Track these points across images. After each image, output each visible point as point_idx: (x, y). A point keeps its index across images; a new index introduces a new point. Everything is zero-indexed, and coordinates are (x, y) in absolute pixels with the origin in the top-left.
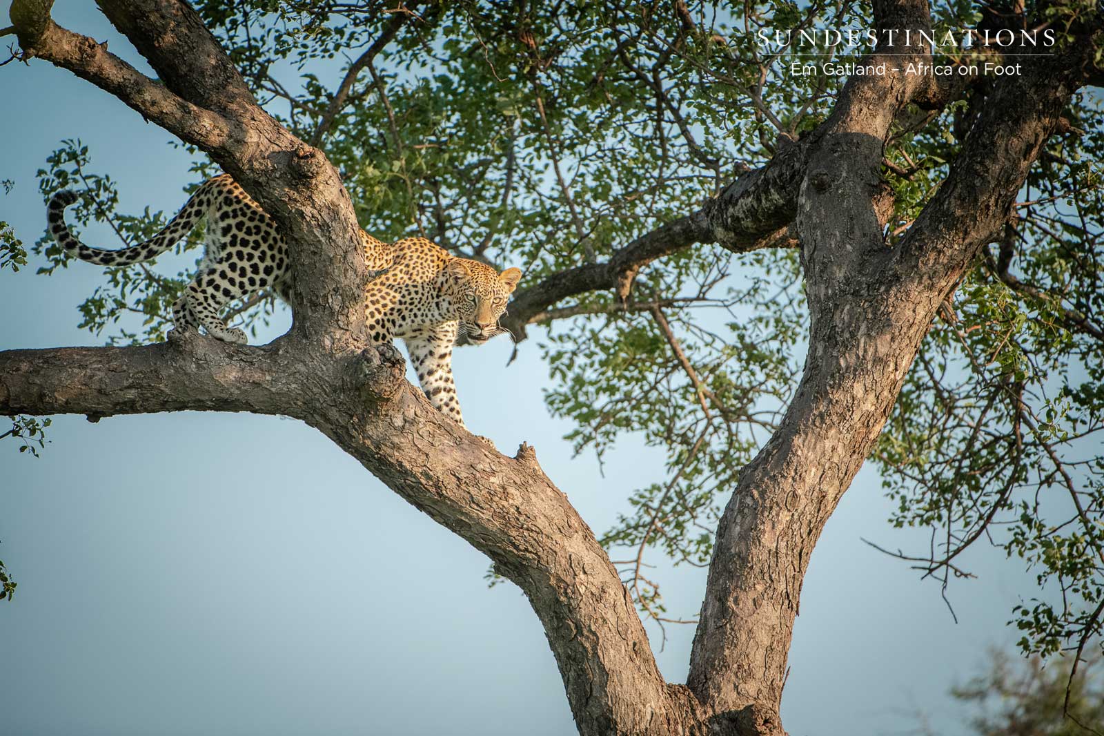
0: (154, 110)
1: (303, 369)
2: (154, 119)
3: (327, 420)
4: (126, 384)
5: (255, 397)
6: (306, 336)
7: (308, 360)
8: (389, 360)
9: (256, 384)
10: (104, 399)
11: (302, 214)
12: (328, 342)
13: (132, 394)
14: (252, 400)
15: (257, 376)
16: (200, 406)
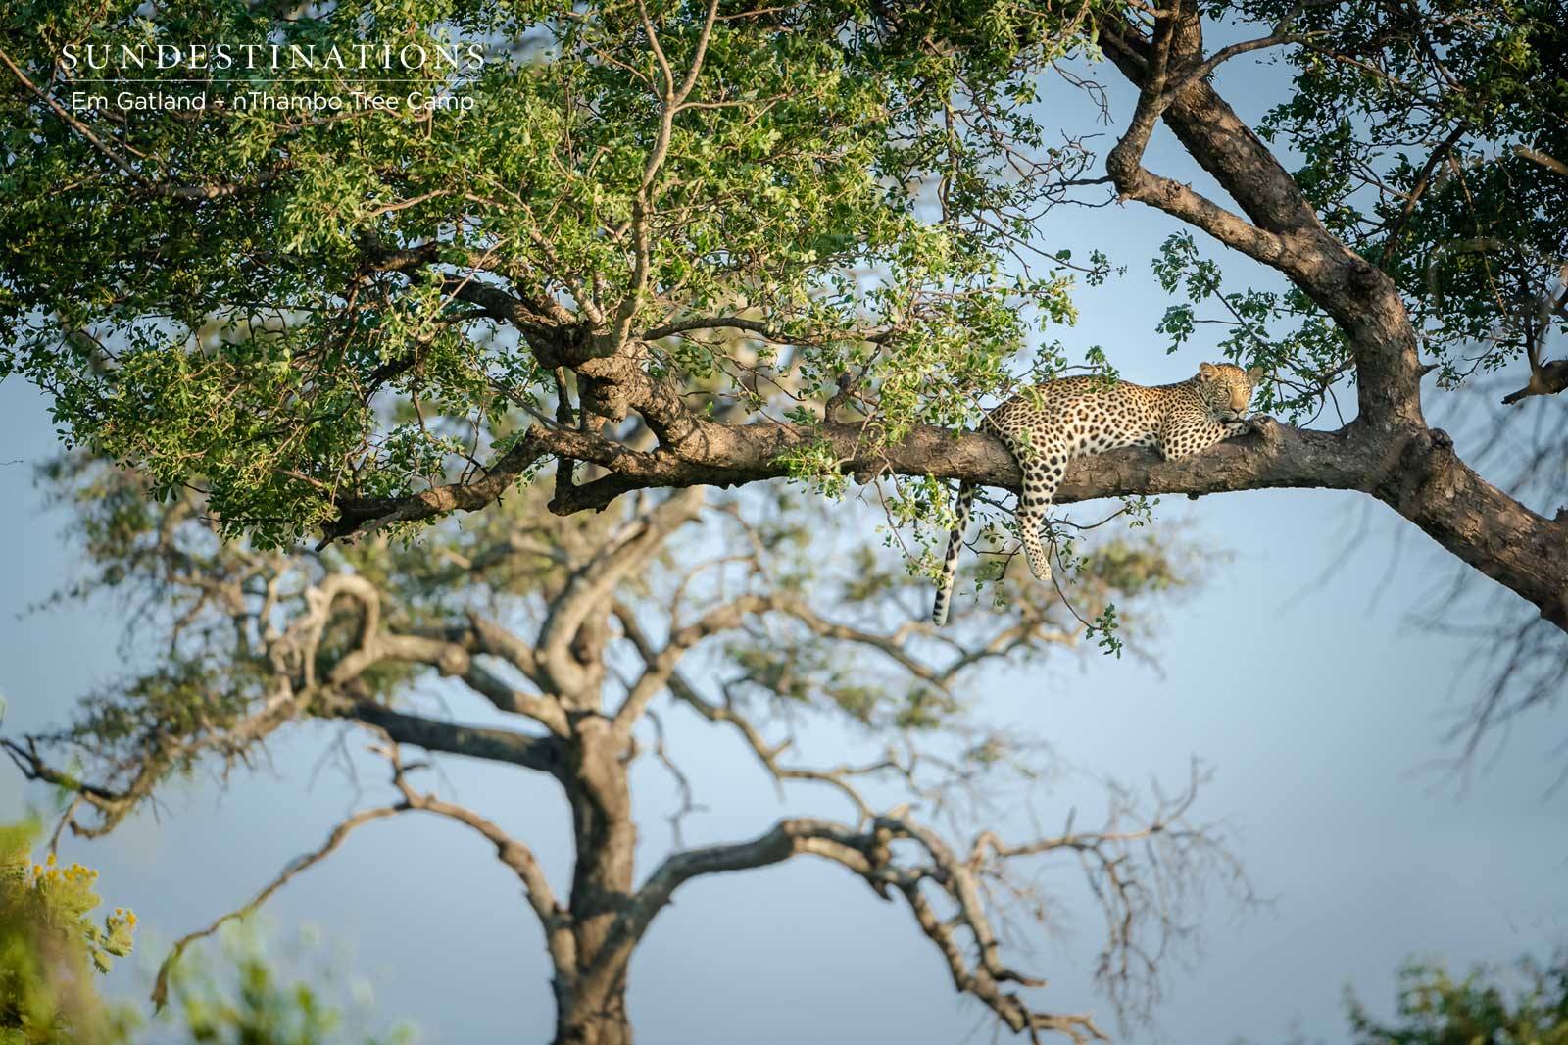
0: (1232, 238)
1: (1367, 451)
2: (1233, 246)
3: (1390, 494)
4: (1218, 467)
5: (1329, 474)
6: (1369, 423)
7: (1371, 443)
8: (1439, 442)
9: (1328, 465)
10: (1200, 481)
11: (1361, 320)
12: (1388, 428)
13: (1223, 476)
14: (1325, 477)
15: (1329, 458)
16: (1283, 484)
